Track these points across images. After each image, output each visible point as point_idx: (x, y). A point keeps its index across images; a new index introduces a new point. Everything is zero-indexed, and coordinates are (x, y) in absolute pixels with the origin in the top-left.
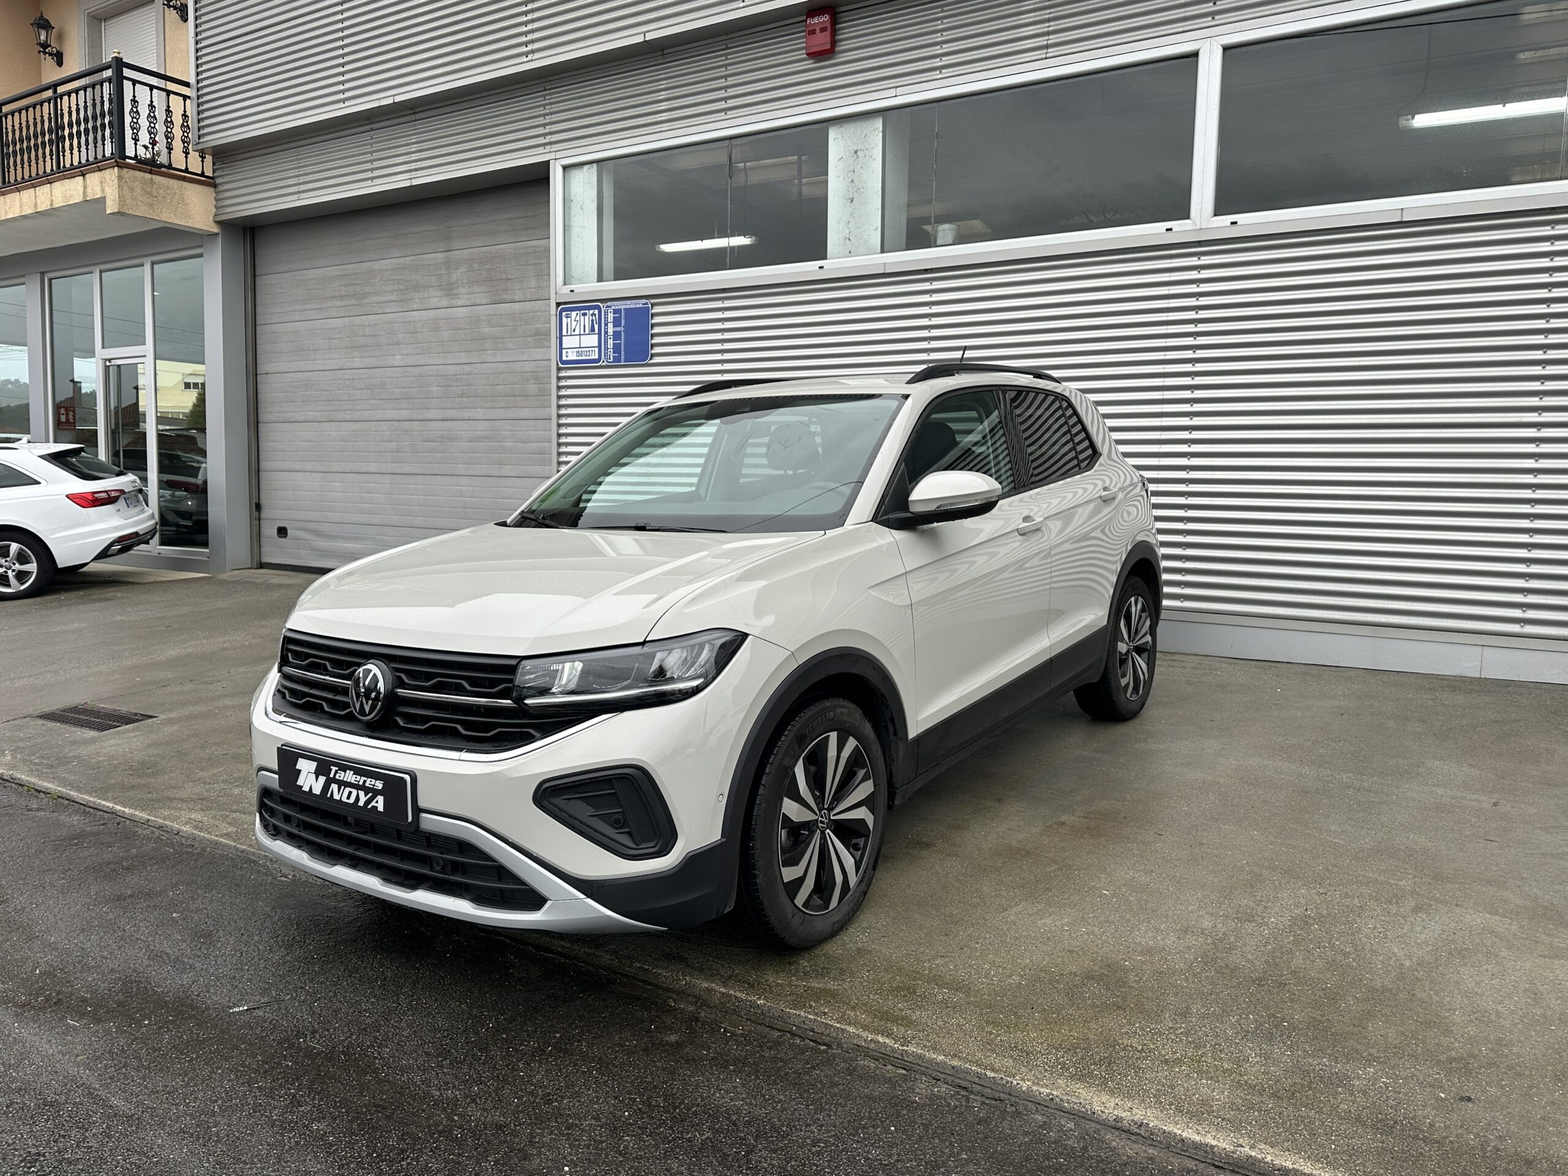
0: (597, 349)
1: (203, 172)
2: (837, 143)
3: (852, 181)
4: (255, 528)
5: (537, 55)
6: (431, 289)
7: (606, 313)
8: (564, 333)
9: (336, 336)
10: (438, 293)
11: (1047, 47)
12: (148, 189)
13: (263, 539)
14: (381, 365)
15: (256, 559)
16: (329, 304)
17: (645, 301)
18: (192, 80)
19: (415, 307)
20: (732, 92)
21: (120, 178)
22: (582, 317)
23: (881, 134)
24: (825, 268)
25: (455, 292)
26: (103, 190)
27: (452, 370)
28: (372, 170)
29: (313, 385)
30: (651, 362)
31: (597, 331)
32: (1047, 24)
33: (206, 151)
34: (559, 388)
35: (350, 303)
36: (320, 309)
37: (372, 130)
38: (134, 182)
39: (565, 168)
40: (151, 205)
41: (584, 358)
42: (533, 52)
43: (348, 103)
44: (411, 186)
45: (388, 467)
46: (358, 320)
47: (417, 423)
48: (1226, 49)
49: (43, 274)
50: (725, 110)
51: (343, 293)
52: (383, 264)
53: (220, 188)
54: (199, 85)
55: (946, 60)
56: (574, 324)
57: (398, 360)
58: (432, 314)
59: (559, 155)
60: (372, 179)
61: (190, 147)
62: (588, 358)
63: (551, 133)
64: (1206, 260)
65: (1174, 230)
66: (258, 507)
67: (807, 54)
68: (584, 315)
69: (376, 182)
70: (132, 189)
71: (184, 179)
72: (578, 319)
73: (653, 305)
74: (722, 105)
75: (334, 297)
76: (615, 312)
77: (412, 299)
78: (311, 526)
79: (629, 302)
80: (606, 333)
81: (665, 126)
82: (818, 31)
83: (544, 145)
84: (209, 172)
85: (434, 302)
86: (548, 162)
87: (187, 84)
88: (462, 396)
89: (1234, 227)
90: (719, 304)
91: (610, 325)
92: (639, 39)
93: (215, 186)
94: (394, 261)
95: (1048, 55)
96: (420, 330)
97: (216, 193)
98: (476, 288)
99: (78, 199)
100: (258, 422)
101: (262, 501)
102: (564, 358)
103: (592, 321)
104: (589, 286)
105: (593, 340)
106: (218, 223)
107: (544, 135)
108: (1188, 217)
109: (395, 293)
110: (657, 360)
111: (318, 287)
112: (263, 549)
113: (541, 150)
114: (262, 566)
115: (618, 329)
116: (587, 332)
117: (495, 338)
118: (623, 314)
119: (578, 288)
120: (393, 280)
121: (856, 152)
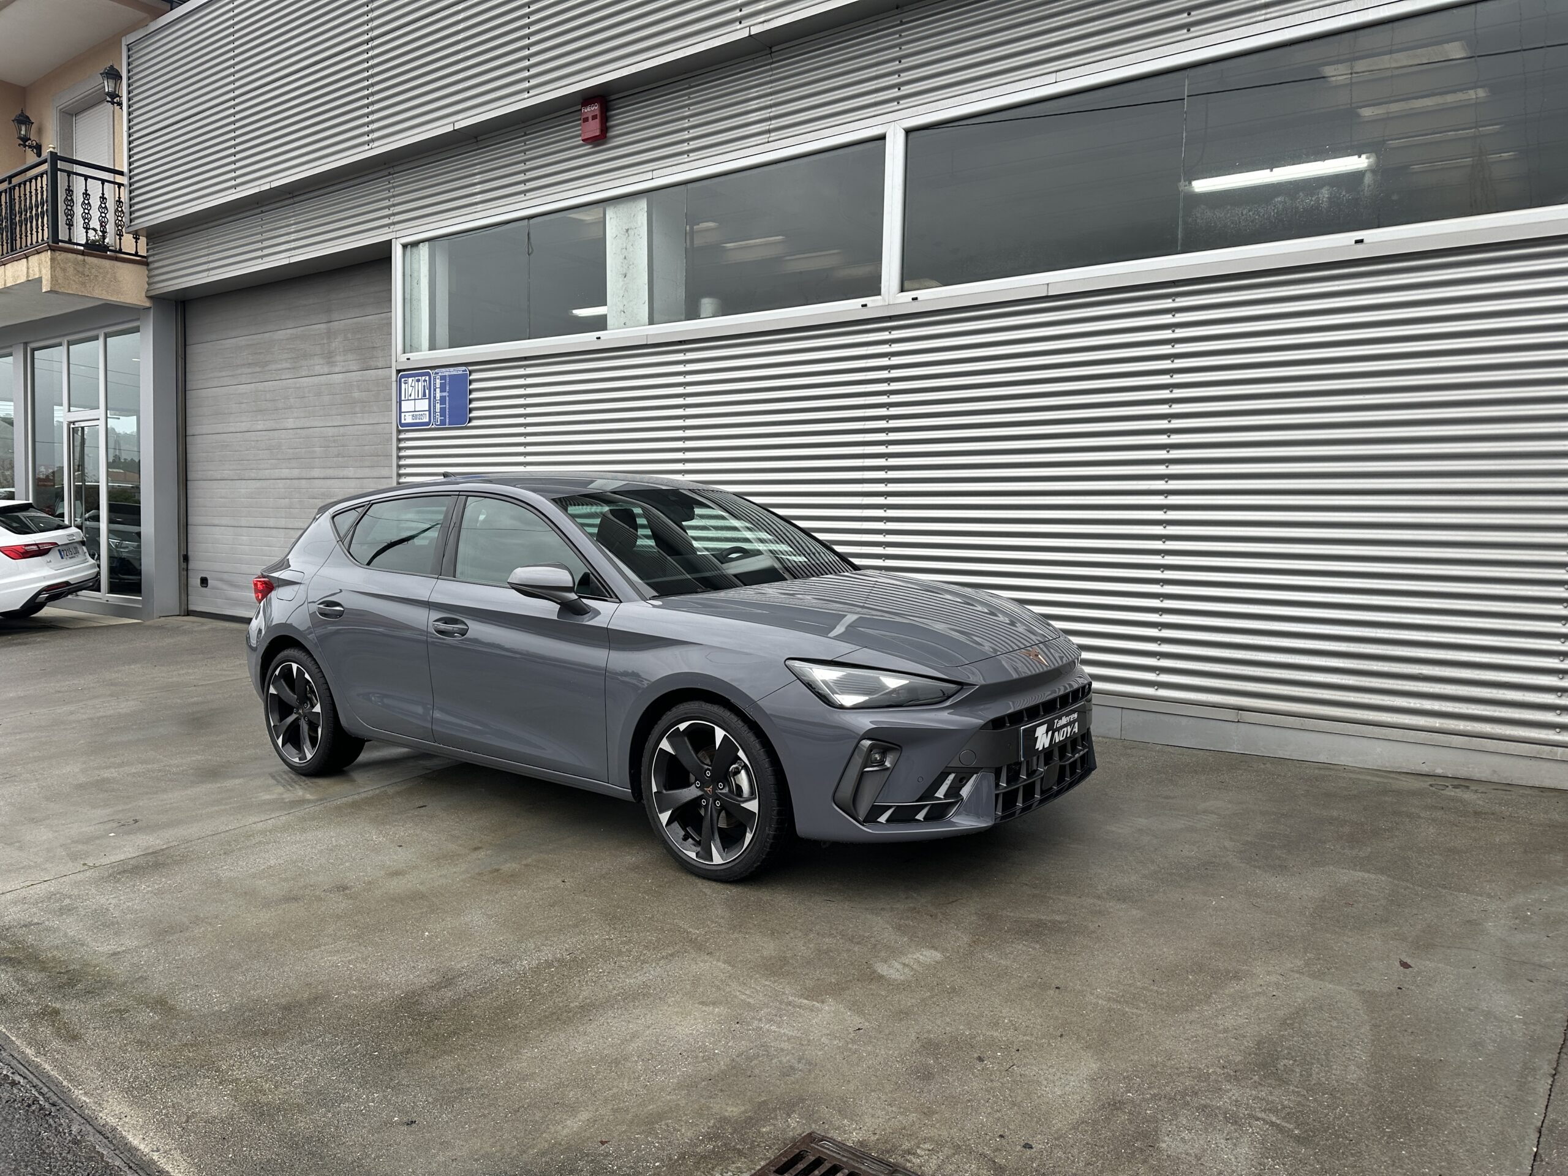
0: (427, 413)
1: (137, 252)
2: (614, 222)
3: (625, 258)
4: (183, 579)
5: (376, 144)
6: (316, 357)
7: (435, 379)
8: (403, 398)
9: (246, 401)
10: (321, 361)
11: (769, 131)
12: (81, 270)
13: (190, 588)
14: (278, 427)
15: (184, 607)
16: (239, 372)
17: (464, 368)
18: (125, 170)
19: (304, 374)
20: (530, 175)
21: (52, 259)
22: (417, 383)
23: (646, 214)
24: (602, 338)
25: (333, 359)
26: (40, 271)
27: (330, 432)
28: (262, 249)
29: (227, 446)
30: (470, 424)
31: (427, 397)
32: (769, 110)
33: (139, 233)
34: (399, 449)
35: (255, 371)
36: (232, 376)
37: (262, 212)
38: (66, 263)
39: (405, 246)
40: (83, 284)
41: (418, 421)
42: (373, 141)
43: (238, 189)
44: (289, 264)
45: (282, 523)
46: (260, 386)
47: (303, 481)
48: (908, 132)
49: (26, 344)
50: (524, 192)
51: (250, 361)
52: (281, 335)
53: (152, 266)
54: (131, 174)
55: (694, 144)
56: (410, 389)
57: (290, 423)
58: (316, 380)
59: (399, 234)
60: (262, 257)
61: (124, 230)
62: (421, 421)
63: (394, 214)
64: (896, 334)
65: (869, 305)
66: (186, 558)
67: (583, 140)
68: (418, 381)
69: (266, 259)
70: (64, 270)
71: (117, 259)
72: (413, 385)
73: (471, 372)
74: (522, 187)
75: (244, 365)
76: (443, 378)
77: (301, 367)
78: (225, 576)
79: (452, 369)
80: (435, 397)
81: (480, 207)
82: (590, 119)
83: (388, 225)
84: (143, 252)
85: (318, 369)
86: (390, 241)
87: (121, 173)
88: (337, 456)
89: (916, 302)
90: (521, 372)
91: (438, 390)
92: (450, 129)
93: (147, 264)
94: (288, 331)
95: (771, 139)
96: (307, 395)
97: (149, 270)
98: (350, 357)
99: (23, 279)
100: (186, 480)
101: (190, 553)
102: (403, 421)
103: (424, 386)
104: (423, 356)
105: (424, 405)
106: (150, 298)
107: (388, 216)
108: (879, 294)
109: (289, 361)
110: (475, 423)
111: (232, 355)
112: (189, 597)
113: (386, 230)
114: (189, 613)
115: (444, 394)
116: (420, 397)
117: (363, 402)
118: (448, 380)
119: (413, 356)
120: (288, 349)
121: (627, 230)
